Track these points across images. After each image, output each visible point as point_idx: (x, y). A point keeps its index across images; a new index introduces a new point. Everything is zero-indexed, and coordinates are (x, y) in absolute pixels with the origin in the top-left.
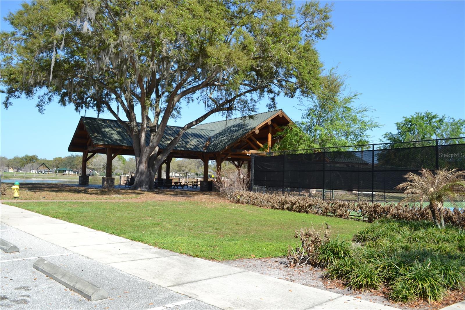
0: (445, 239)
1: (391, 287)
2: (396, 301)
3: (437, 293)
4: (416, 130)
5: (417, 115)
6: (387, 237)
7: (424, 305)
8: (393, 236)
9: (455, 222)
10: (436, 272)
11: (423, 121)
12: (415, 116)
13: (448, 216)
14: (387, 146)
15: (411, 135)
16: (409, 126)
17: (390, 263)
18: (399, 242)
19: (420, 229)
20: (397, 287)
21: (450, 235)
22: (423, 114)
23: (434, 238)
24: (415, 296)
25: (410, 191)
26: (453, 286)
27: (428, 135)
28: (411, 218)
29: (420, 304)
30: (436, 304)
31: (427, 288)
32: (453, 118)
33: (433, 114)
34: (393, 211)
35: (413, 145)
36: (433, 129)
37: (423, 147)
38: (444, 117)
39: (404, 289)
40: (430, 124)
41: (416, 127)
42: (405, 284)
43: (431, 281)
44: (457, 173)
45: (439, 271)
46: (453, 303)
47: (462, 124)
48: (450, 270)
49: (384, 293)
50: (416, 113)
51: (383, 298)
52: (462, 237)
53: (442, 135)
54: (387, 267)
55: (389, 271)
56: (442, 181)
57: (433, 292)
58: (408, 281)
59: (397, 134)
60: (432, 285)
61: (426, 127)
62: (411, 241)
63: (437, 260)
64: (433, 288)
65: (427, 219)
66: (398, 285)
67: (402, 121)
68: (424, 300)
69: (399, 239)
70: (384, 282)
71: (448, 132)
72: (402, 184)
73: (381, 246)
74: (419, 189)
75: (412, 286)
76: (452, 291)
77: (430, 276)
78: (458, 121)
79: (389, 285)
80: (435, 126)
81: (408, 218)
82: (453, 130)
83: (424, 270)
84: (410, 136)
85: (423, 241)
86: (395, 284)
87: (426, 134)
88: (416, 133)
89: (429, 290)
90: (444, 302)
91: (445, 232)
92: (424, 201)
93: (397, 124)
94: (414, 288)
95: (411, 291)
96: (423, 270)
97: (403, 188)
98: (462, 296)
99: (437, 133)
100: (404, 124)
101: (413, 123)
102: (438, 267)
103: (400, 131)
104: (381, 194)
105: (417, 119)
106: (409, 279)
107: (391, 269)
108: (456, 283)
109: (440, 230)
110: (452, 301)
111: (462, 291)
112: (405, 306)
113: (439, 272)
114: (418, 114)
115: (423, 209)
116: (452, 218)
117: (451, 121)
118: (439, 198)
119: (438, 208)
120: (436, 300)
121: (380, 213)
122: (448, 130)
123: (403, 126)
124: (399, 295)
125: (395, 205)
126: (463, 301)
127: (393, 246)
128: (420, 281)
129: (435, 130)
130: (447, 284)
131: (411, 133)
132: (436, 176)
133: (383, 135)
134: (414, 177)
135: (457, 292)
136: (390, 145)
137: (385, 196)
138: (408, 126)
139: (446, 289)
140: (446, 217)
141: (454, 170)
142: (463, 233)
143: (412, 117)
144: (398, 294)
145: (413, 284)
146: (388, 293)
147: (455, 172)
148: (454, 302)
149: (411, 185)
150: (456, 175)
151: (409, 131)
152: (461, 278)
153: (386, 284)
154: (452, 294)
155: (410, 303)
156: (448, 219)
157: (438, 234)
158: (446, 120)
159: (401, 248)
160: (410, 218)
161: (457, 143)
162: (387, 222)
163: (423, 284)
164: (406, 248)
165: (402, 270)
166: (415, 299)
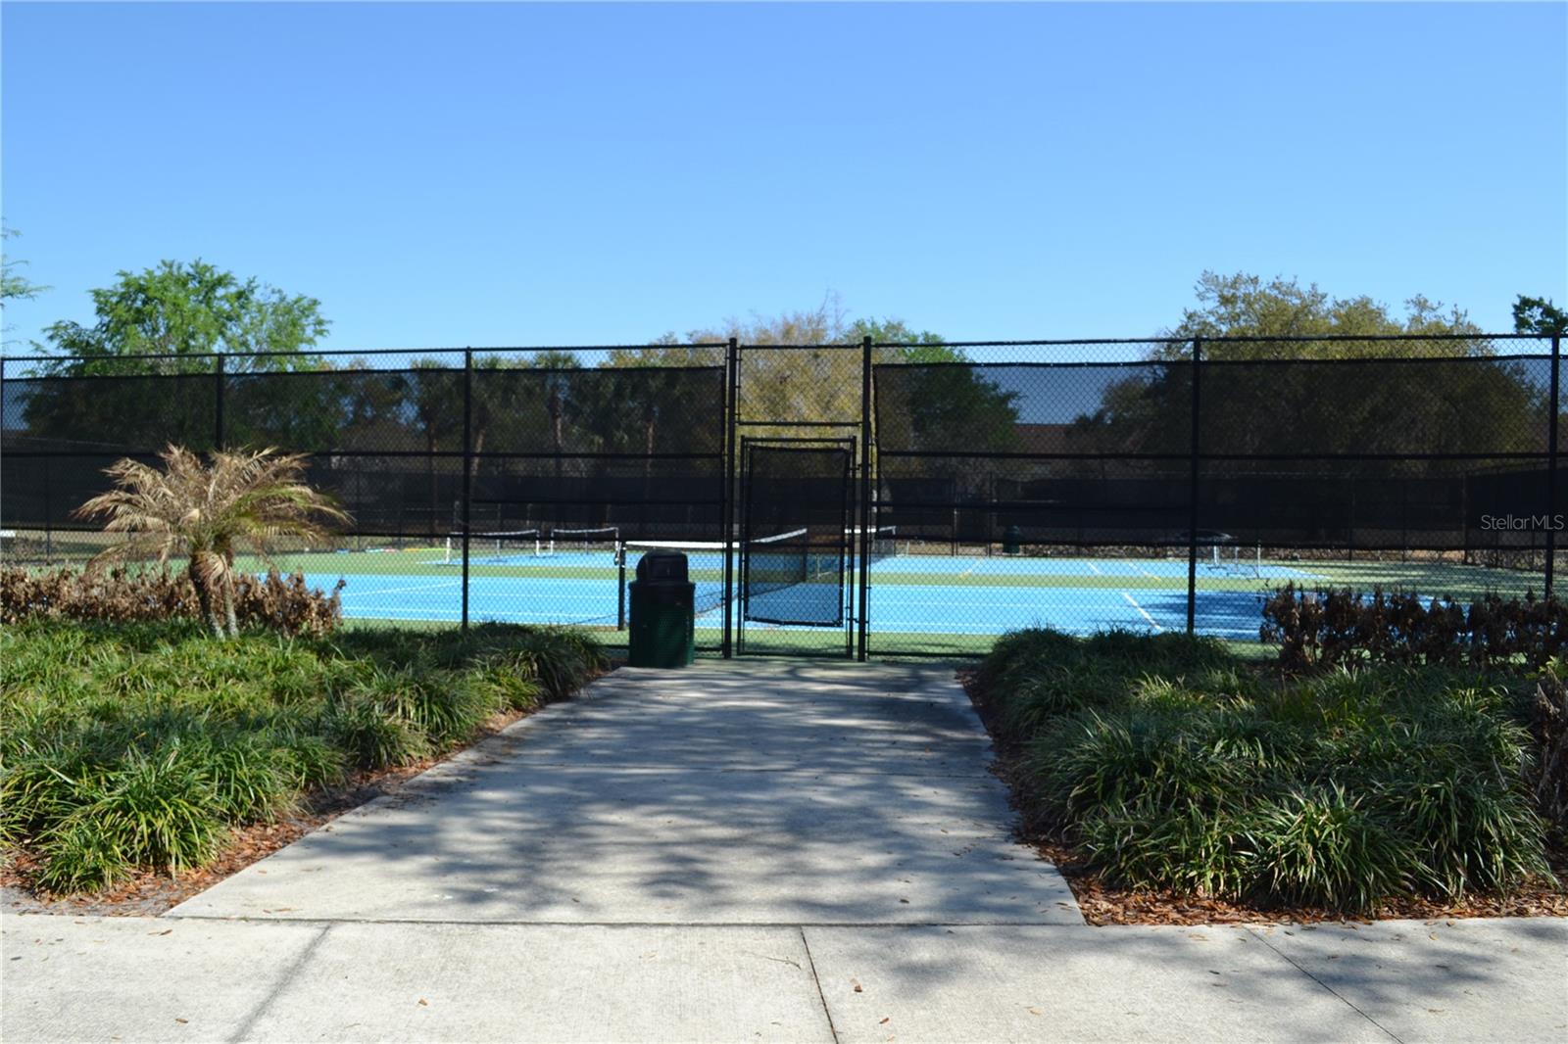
0: (234, 672)
1: (44, 848)
2: (62, 892)
3: (198, 841)
4: (160, 319)
5: (167, 270)
6: (42, 682)
7: (158, 887)
8: (66, 677)
9: (272, 615)
10: (195, 775)
11: (184, 293)
12: (158, 273)
13: (249, 601)
14: (60, 368)
15: (143, 334)
16: (139, 304)
17: (42, 767)
18: (81, 695)
19: (156, 648)
20: (65, 846)
21: (252, 657)
22: (186, 269)
23: (199, 670)
24: (128, 864)
25: (125, 521)
26: (250, 811)
27: (201, 341)
28: (133, 612)
29: (143, 887)
30: (195, 876)
31: (166, 830)
32: (280, 291)
33: (219, 272)
34: (71, 592)
35: (151, 368)
36: (216, 320)
37: (183, 377)
38: (253, 285)
39: (88, 847)
40: (208, 305)
41: (161, 309)
42: (93, 829)
43: (177, 806)
44: (276, 461)
45: (207, 772)
46: (247, 865)
47: (306, 313)
48: (241, 763)
49: (20, 873)
50: (164, 263)
51: (16, 891)
52: (287, 660)
53: (244, 344)
54: (29, 783)
55: (37, 796)
56: (231, 487)
57: (185, 840)
58: (103, 817)
59: (96, 330)
60: (183, 818)
61: (195, 314)
62: (124, 687)
63: (200, 739)
64: (183, 829)
65: (184, 611)
66: (69, 836)
67: (115, 286)
68: (156, 870)
69: (85, 687)
70: (21, 838)
71: (263, 335)
72: (99, 500)
73: (19, 714)
74: (155, 515)
75: (115, 834)
76: (248, 826)
77: (175, 793)
78: (296, 302)
79: (39, 842)
80: (224, 311)
81: (122, 612)
82: (279, 327)
83: (157, 776)
84: (139, 339)
85: (165, 683)
86: (60, 837)
87: (192, 336)
88: (162, 329)
89: (172, 836)
90: (220, 867)
91: (238, 650)
92: (173, 556)
93: (97, 293)
94: (124, 837)
95: (112, 849)
96: (154, 776)
97: (103, 512)
98: (274, 839)
99: (229, 334)
100: (123, 297)
101: (151, 294)
102: (202, 760)
103: (106, 319)
104: (33, 535)
105: (166, 284)
106: (106, 812)
107: (44, 787)
108: (258, 802)
109: (221, 644)
110: (246, 858)
111: (277, 823)
112: (94, 903)
113: (205, 775)
114: (171, 266)
115: (170, 582)
116: (262, 605)
117: (275, 298)
118: (222, 543)
119: (215, 575)
120: (195, 864)
121: (23, 604)
122: (264, 326)
123: (118, 303)
124: (72, 870)
125: (76, 572)
126: (277, 853)
127: (62, 711)
128: (143, 811)
129: (224, 325)
130: (229, 809)
131: (144, 330)
132: (211, 471)
133: (45, 330)
134: (142, 473)
135: (262, 829)
136: (72, 366)
137: (48, 542)
138: (135, 305)
139: (229, 824)
140: (244, 603)
141: (266, 452)
142: (290, 649)
143: (150, 273)
144: (68, 866)
145: (121, 827)
146: (35, 871)
147: (270, 458)
148: (250, 860)
149: (128, 501)
150: (272, 468)
151: (136, 322)
152: (273, 784)
153: (27, 841)
154: (246, 836)
155: (111, 891)
156: (250, 607)
157: (214, 658)
158: (257, 296)
159: (89, 715)
160: (129, 612)
161: (290, 368)
162: (46, 632)
163: (153, 820)
164: (105, 714)
165: (82, 786)
166: (125, 873)
